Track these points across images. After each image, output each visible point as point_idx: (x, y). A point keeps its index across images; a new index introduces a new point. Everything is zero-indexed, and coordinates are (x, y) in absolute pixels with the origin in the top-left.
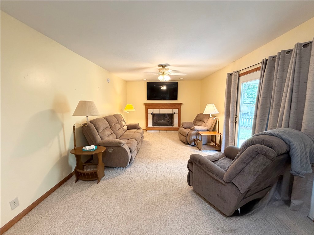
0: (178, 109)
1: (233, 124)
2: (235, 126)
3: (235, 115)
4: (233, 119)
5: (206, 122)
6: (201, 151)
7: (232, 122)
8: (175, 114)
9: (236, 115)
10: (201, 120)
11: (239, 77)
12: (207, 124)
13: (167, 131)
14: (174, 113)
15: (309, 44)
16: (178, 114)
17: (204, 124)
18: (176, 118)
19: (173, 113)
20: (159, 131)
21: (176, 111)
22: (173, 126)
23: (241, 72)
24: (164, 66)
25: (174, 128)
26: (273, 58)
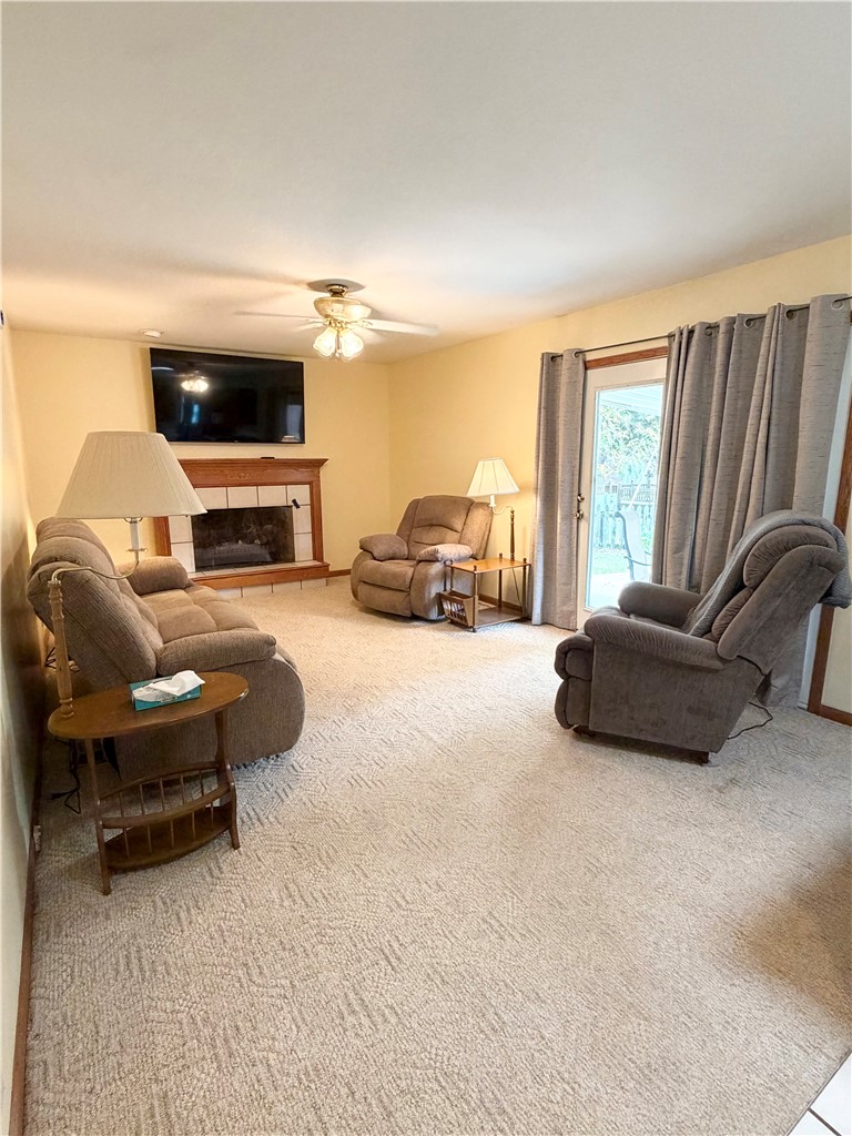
0: (310, 483)
1: (571, 523)
2: (575, 530)
3: (576, 493)
4: (571, 507)
5: (459, 527)
6: (474, 631)
7: (568, 517)
8: (298, 506)
9: (580, 495)
10: (434, 522)
11: (586, 369)
12: (468, 534)
13: (276, 587)
14: (294, 501)
15: (797, 313)
16: (312, 505)
17: (451, 535)
18: (301, 522)
19: (291, 503)
20: (238, 592)
21: (302, 493)
22: (293, 560)
23: (590, 357)
24: (337, 290)
25: (302, 569)
26: (711, 329)
